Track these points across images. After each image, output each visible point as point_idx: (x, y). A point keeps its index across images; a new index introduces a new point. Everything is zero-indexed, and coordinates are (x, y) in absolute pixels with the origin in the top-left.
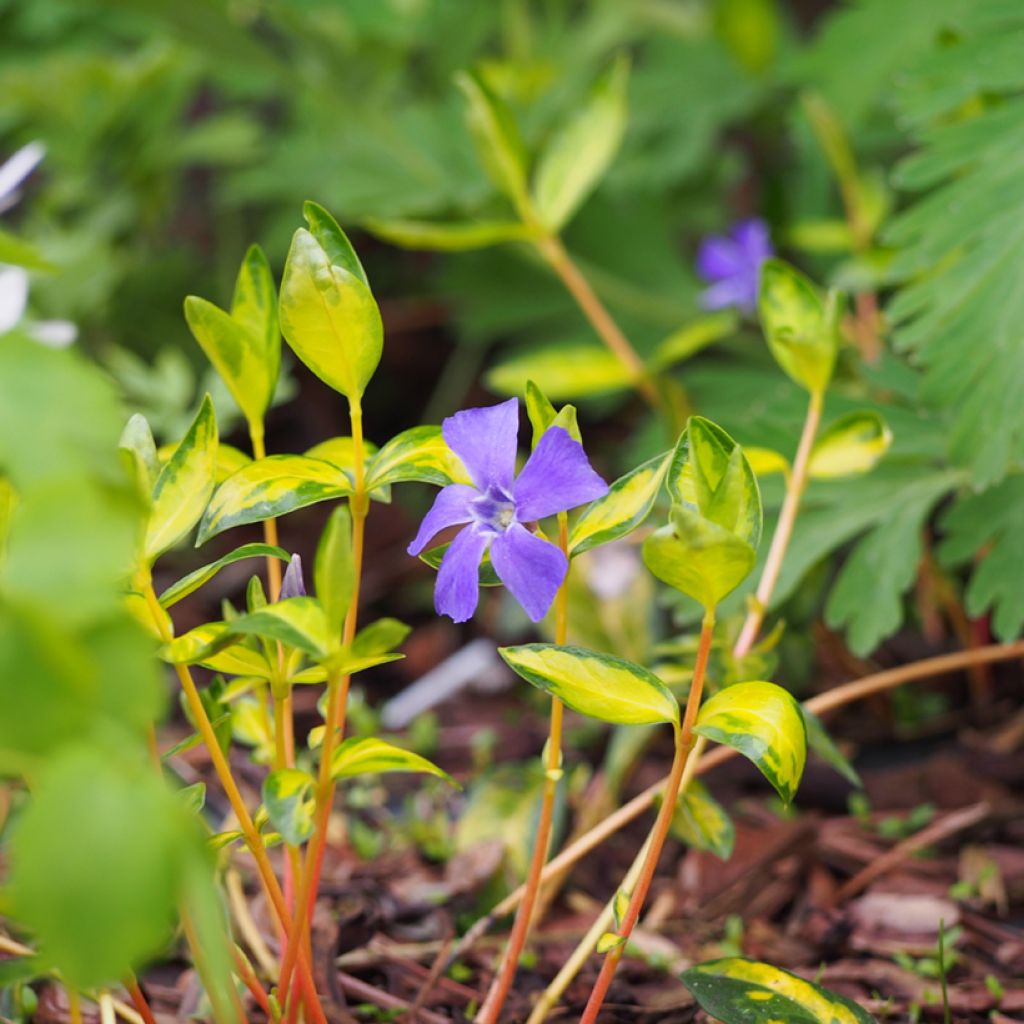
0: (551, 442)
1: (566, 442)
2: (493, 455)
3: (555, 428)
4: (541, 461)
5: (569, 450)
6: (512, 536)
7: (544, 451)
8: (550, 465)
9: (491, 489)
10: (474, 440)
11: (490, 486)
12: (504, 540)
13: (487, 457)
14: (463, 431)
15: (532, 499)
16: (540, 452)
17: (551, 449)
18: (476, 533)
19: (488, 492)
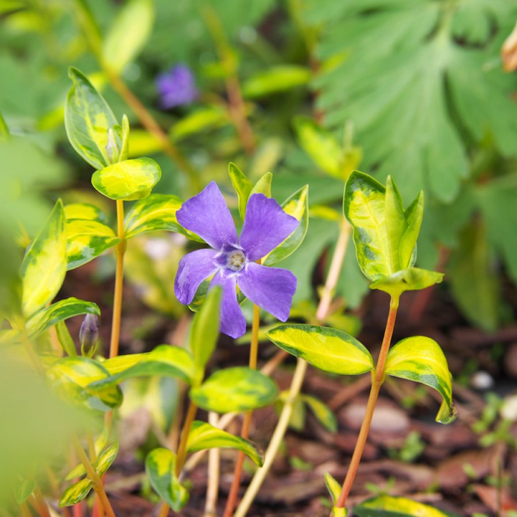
0: (254, 205)
1: (264, 201)
2: (217, 225)
3: (254, 195)
4: (253, 219)
5: (267, 206)
6: (251, 272)
7: (252, 212)
8: (259, 219)
9: (225, 247)
10: (200, 219)
11: (223, 245)
12: (247, 276)
13: (214, 227)
14: (191, 215)
15: (255, 246)
16: (250, 213)
17: (256, 210)
18: (225, 278)
19: (222, 249)
